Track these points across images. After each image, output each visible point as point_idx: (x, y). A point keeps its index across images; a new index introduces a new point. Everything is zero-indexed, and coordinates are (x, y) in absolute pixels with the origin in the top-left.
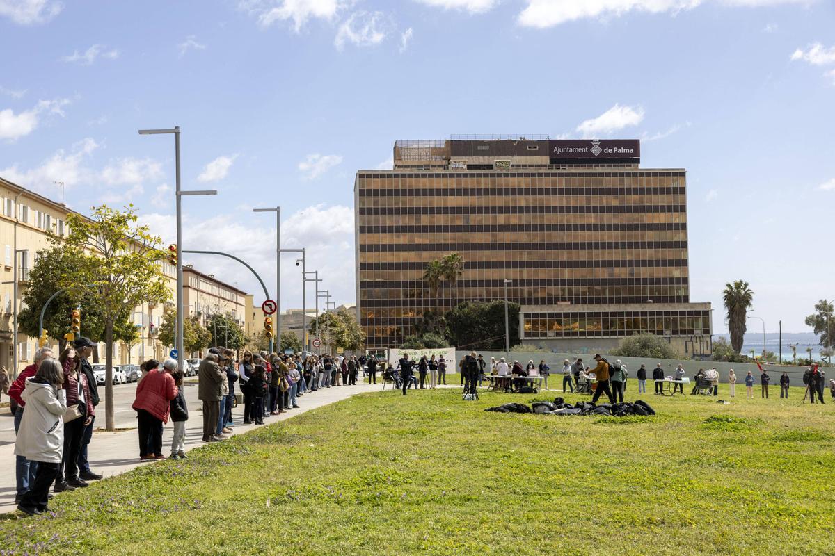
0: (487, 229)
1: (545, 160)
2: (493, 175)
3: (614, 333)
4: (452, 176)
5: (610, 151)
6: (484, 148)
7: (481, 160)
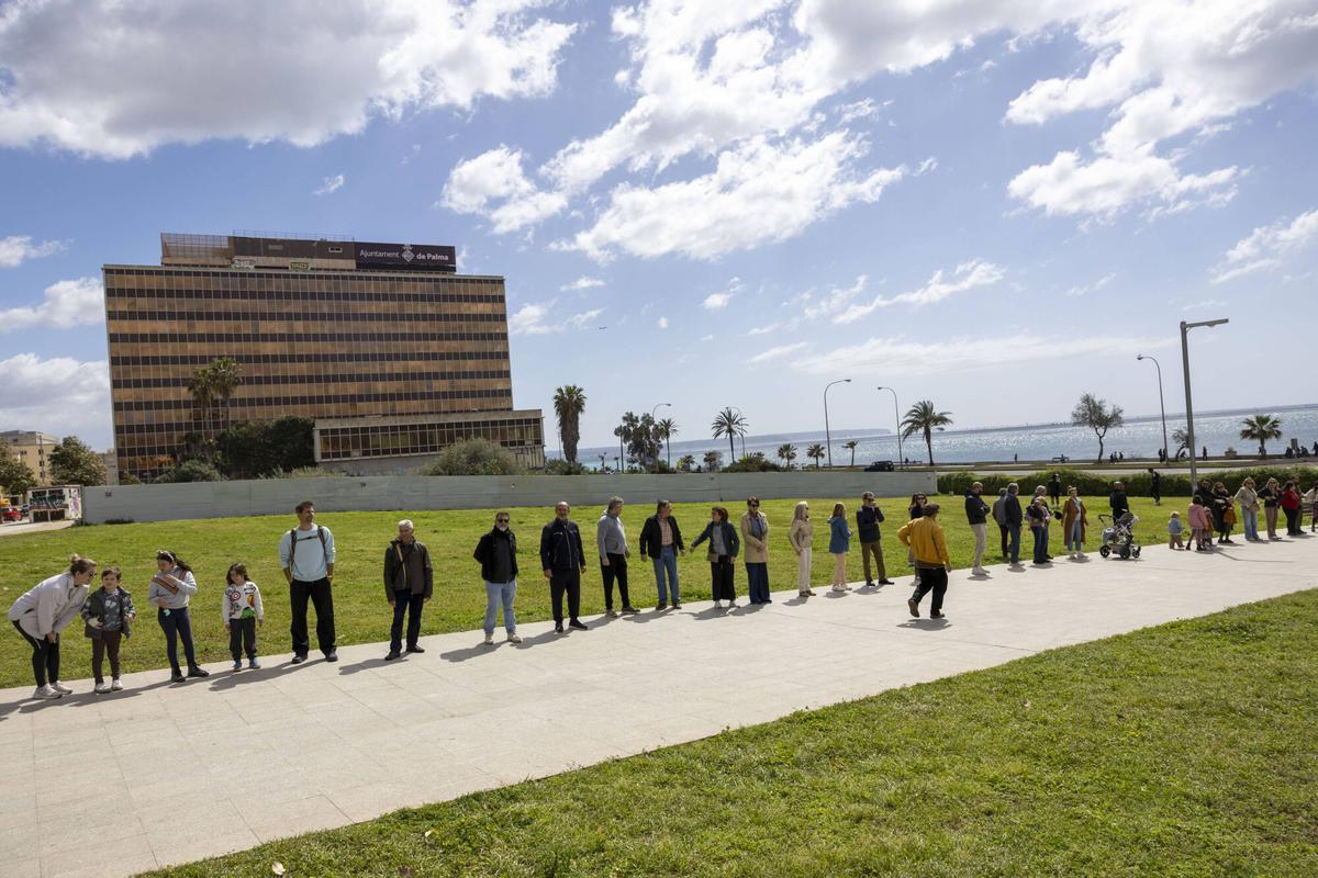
0: (282, 338)
1: (352, 264)
2: (286, 276)
4: (234, 275)
5: (424, 257)
6: (276, 247)
7: (273, 261)
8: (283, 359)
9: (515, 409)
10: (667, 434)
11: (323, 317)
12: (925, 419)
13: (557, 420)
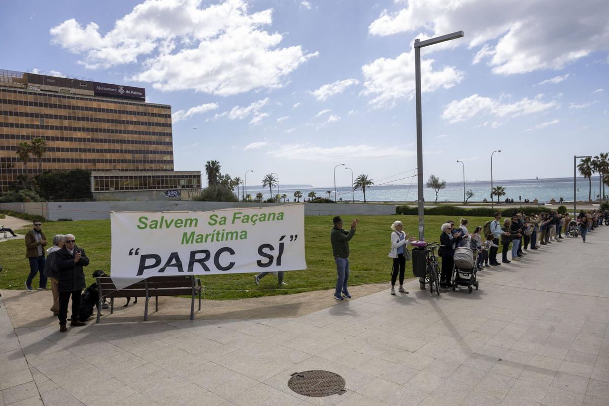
0: (57, 128)
1: (92, 93)
2: (59, 96)
3: (150, 188)
4: (30, 93)
5: (129, 92)
6: (51, 81)
7: (50, 88)
8: (57, 139)
9: (175, 170)
10: (238, 184)
11: (79, 119)
12: (363, 183)
13: (207, 176)
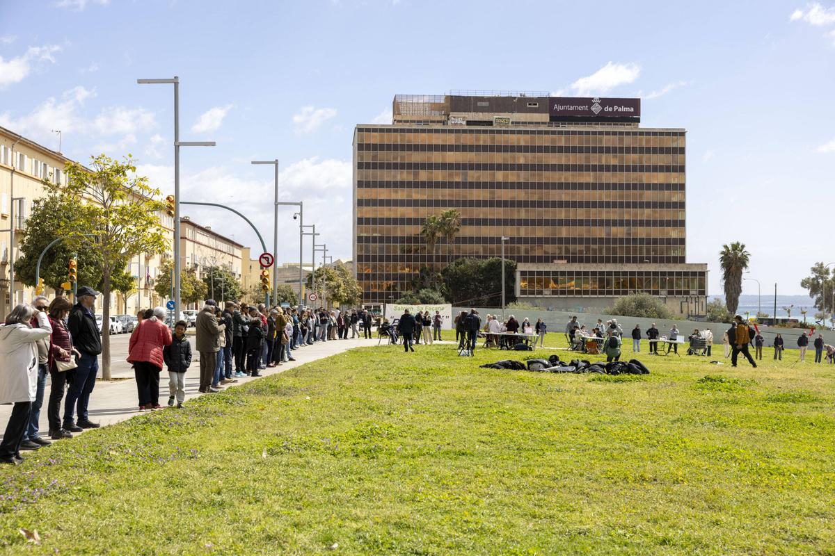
0: (485, 185)
1: (545, 117)
2: (492, 132)
3: (609, 293)
4: (451, 131)
5: (610, 109)
6: (484, 104)
7: (480, 116)
8: (485, 203)
11: (520, 167)
13: (722, 273)
